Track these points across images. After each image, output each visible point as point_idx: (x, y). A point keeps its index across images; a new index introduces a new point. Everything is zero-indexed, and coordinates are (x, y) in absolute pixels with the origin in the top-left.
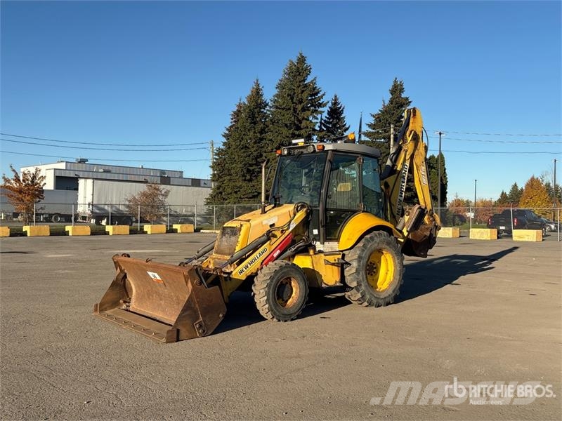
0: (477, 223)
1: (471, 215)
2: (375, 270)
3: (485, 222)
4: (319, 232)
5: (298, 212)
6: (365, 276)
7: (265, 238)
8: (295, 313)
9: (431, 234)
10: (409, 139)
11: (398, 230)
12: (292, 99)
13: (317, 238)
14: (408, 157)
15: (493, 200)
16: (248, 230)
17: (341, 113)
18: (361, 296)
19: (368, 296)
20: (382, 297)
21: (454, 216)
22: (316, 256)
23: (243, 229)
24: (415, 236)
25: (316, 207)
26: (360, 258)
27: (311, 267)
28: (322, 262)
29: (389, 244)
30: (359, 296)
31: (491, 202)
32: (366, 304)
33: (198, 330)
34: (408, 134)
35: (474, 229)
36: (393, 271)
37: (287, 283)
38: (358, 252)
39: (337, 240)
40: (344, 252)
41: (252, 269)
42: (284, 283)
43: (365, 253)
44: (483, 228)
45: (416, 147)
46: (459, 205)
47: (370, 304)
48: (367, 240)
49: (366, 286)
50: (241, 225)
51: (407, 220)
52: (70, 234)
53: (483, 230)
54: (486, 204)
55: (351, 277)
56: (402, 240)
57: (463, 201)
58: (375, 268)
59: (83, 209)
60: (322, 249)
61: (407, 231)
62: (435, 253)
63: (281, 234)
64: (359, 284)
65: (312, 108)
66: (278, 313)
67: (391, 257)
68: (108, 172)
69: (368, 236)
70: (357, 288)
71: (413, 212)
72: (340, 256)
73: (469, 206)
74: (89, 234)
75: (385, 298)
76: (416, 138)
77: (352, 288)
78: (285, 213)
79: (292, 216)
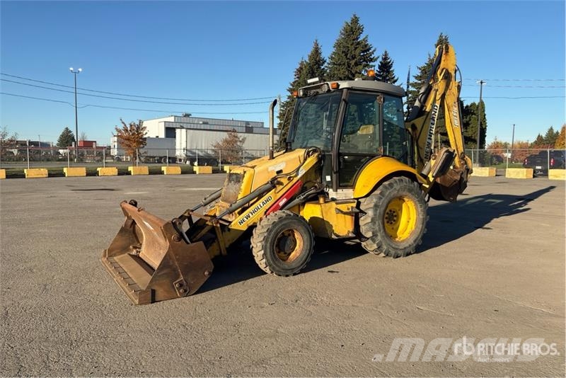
0: (513, 163)
1: (508, 155)
2: (395, 218)
3: (521, 161)
4: (331, 178)
5: (309, 156)
6: (381, 226)
7: (269, 185)
8: (298, 267)
9: (461, 178)
10: (440, 78)
11: (422, 175)
12: (346, 55)
13: (329, 185)
14: (438, 97)
15: (530, 142)
16: (252, 176)
17: (390, 67)
18: (377, 247)
19: (385, 247)
20: (401, 247)
21: (492, 157)
22: (327, 204)
23: (247, 176)
24: (444, 180)
25: (329, 152)
26: (376, 206)
27: (321, 217)
28: (333, 211)
29: (410, 191)
30: (375, 246)
31: (527, 143)
32: (383, 255)
33: (179, 289)
34: (438, 73)
35: (510, 169)
36: (415, 219)
37: (289, 235)
38: (375, 200)
39: (353, 187)
40: (360, 200)
41: (254, 218)
42: (286, 234)
43: (382, 200)
44: (519, 167)
45: (447, 86)
46: (498, 147)
47: (387, 255)
48: (385, 187)
49: (382, 237)
50: (245, 172)
51: (433, 165)
52: (165, 173)
53: (519, 170)
54: (523, 147)
55: (366, 227)
56: (427, 186)
57: (501, 144)
58: (396, 216)
59: (180, 153)
60: (335, 197)
61: (433, 177)
62: (471, 192)
63: (288, 182)
64: (375, 235)
65: (364, 63)
66: (277, 268)
67: (413, 204)
68: (206, 123)
69: (386, 183)
70: (373, 238)
71: (439, 156)
72: (354, 205)
73: (506, 147)
74: (180, 173)
75: (405, 248)
76: (448, 77)
77: (368, 239)
78: (295, 159)
79: (302, 162)
